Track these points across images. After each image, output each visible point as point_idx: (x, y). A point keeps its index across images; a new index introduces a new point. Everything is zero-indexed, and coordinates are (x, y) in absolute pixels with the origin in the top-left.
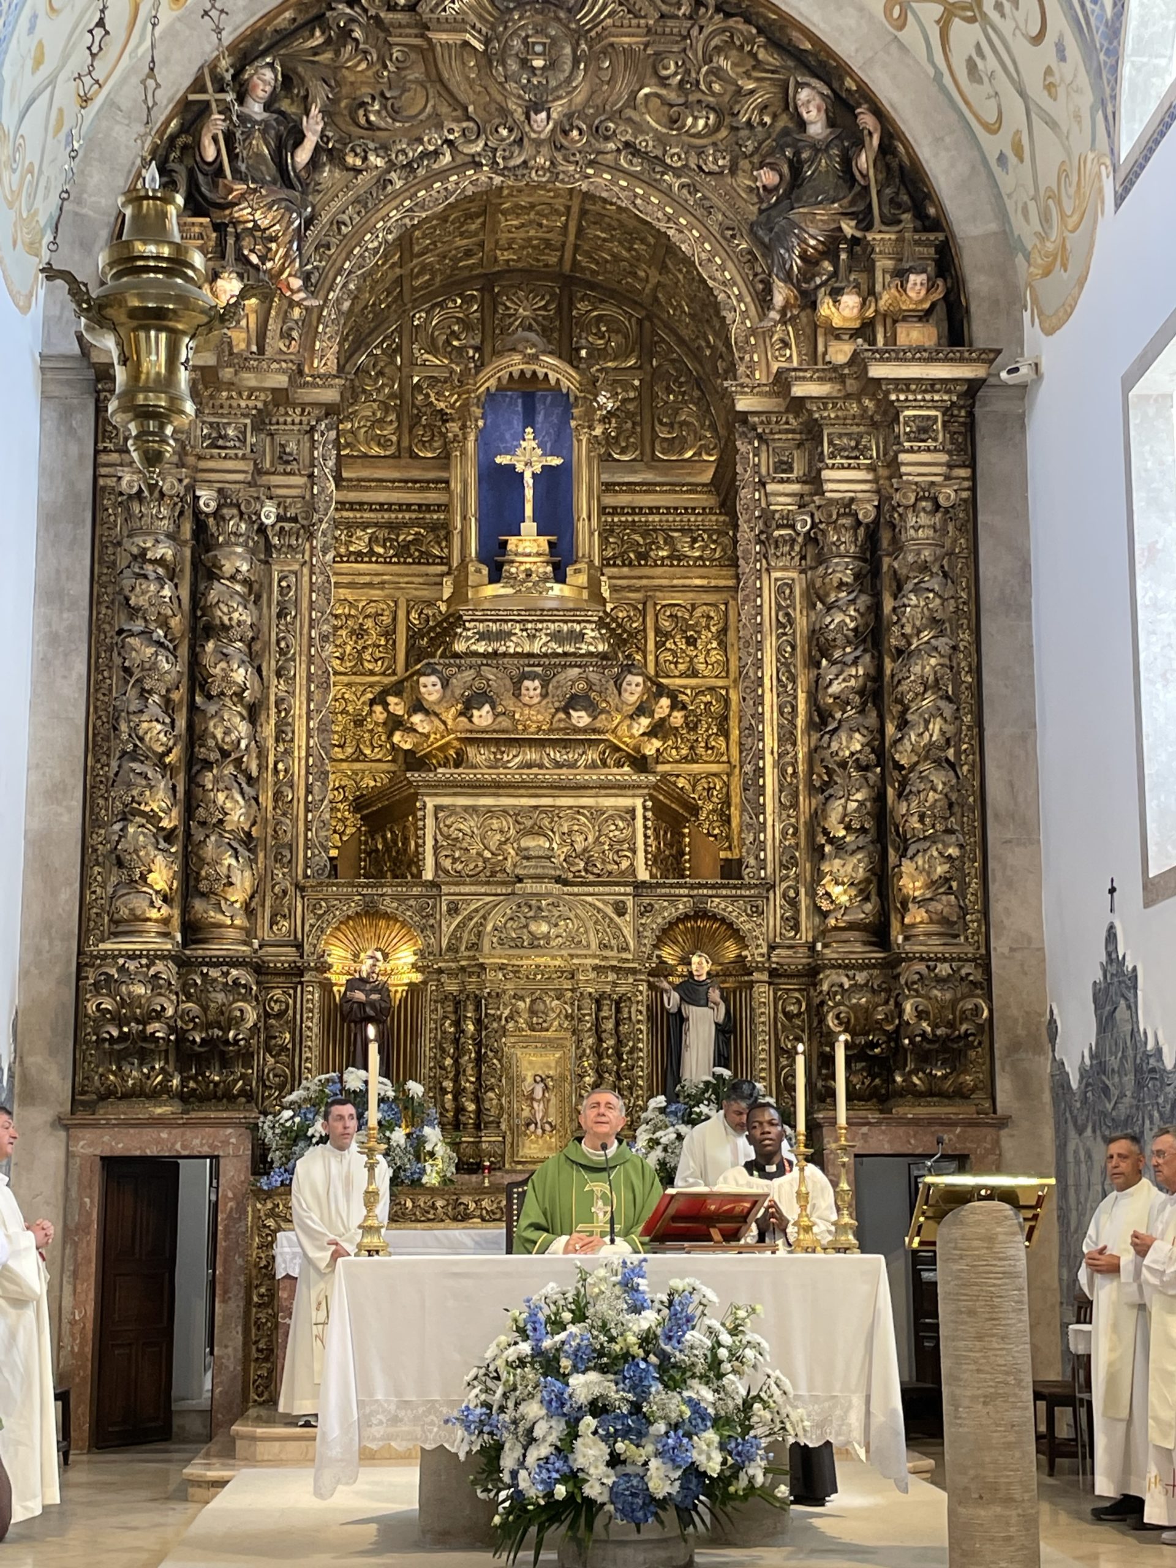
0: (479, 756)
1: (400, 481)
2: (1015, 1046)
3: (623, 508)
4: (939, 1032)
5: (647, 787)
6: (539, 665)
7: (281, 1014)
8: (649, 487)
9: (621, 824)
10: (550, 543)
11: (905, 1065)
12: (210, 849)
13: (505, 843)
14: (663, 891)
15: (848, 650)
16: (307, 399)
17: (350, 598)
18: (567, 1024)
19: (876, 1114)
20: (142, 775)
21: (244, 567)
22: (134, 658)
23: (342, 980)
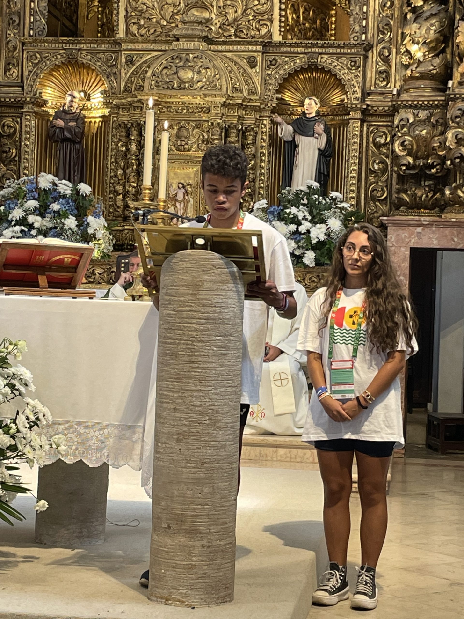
7: (10, 136)
11: (455, 181)
13: (177, 14)
18: (203, 147)
19: (428, 219)
23: (52, 112)
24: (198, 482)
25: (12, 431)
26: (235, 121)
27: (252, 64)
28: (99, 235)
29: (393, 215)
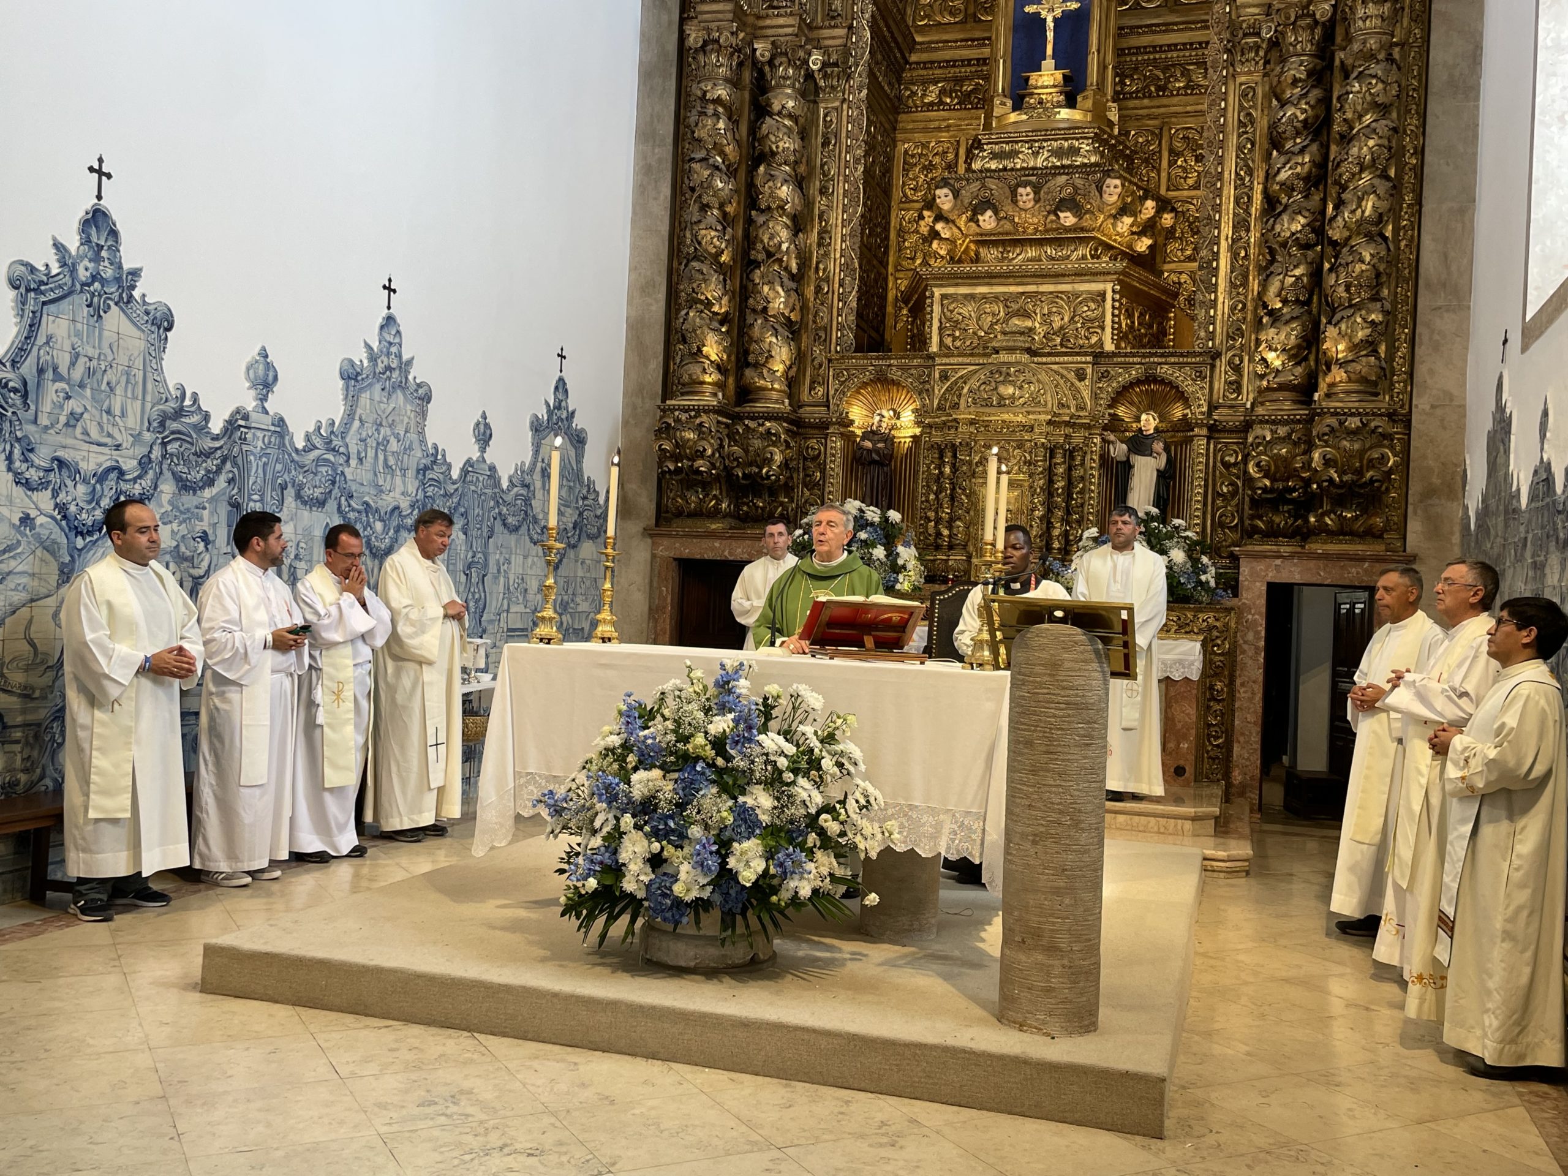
0: (990, 255)
1: (961, 41)
2: (1430, 493)
3: (1145, 47)
4: (1345, 478)
5: (1116, 273)
6: (1033, 175)
7: (815, 458)
8: (1167, 28)
9: (1093, 306)
10: (1064, 76)
11: (1322, 507)
12: (756, 331)
13: (996, 323)
14: (1119, 359)
15: (1298, 141)
17: (923, 141)
18: (1026, 468)
19: (1289, 549)
20: (700, 271)
21: (791, 104)
22: (696, 179)
23: (859, 432)
24: (1057, 892)
25: (842, 817)
26: (1061, 440)
27: (1081, 376)
28: (910, 566)
29: (1246, 545)
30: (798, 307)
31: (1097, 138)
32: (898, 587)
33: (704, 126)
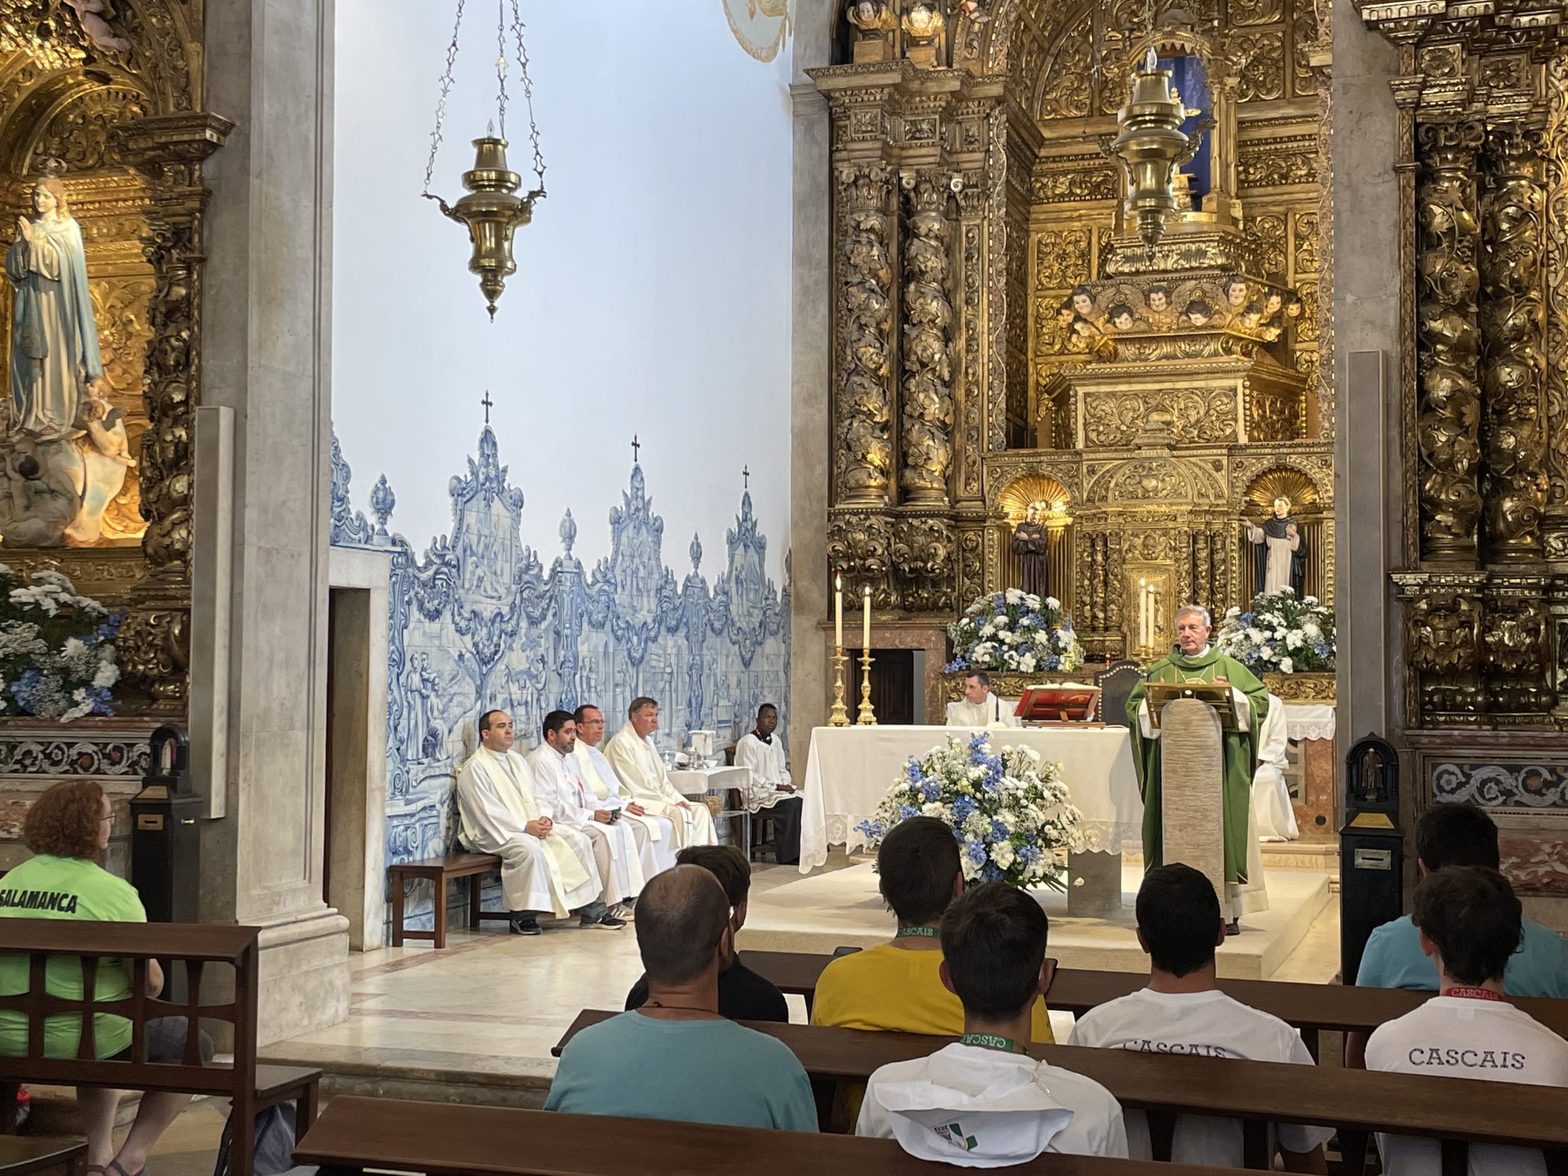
0: (1128, 351)
1: (1089, 136)
3: (1266, 139)
5: (1246, 369)
7: (973, 550)
8: (1286, 120)
9: (1226, 400)
10: (1190, 179)
12: (914, 435)
13: (1137, 418)
14: (1252, 451)
16: (980, 95)
17: (1056, 230)
18: (1171, 554)
20: (861, 385)
21: (936, 226)
22: (854, 302)
23: (1014, 524)
25: (1059, 827)
26: (1203, 527)
27: (1218, 467)
28: (1070, 648)
30: (951, 409)
31: (1223, 240)
32: (1060, 667)
33: (859, 254)
